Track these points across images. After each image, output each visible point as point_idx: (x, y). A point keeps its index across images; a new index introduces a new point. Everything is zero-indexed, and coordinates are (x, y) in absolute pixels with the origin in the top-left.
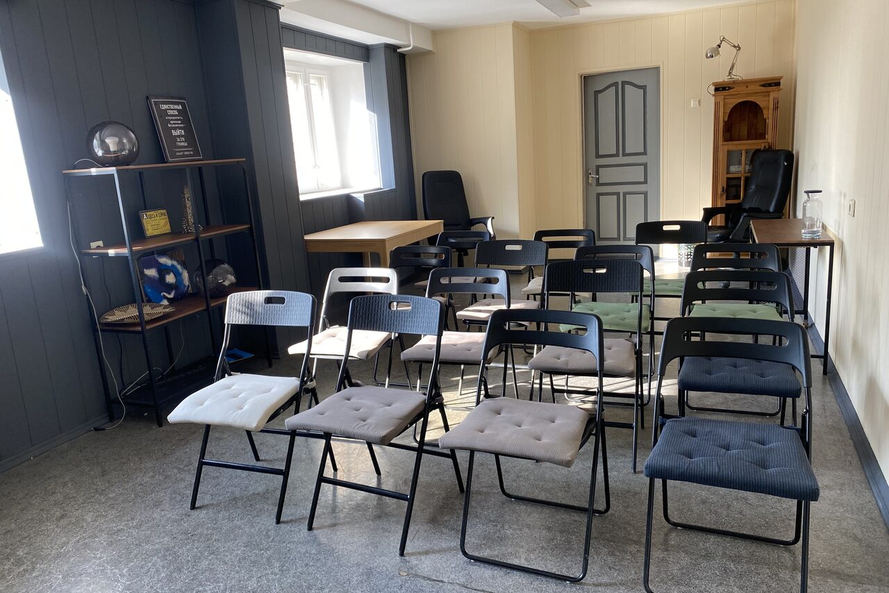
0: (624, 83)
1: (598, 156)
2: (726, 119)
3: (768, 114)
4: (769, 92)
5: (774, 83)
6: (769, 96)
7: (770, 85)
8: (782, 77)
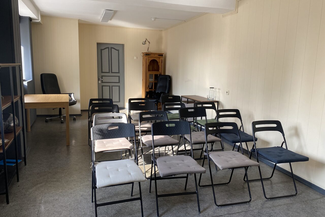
0: (111, 48)
1: (102, 72)
2: (149, 64)
3: (160, 64)
4: (160, 57)
5: (161, 55)
6: (160, 59)
7: (160, 55)
8: (164, 54)
